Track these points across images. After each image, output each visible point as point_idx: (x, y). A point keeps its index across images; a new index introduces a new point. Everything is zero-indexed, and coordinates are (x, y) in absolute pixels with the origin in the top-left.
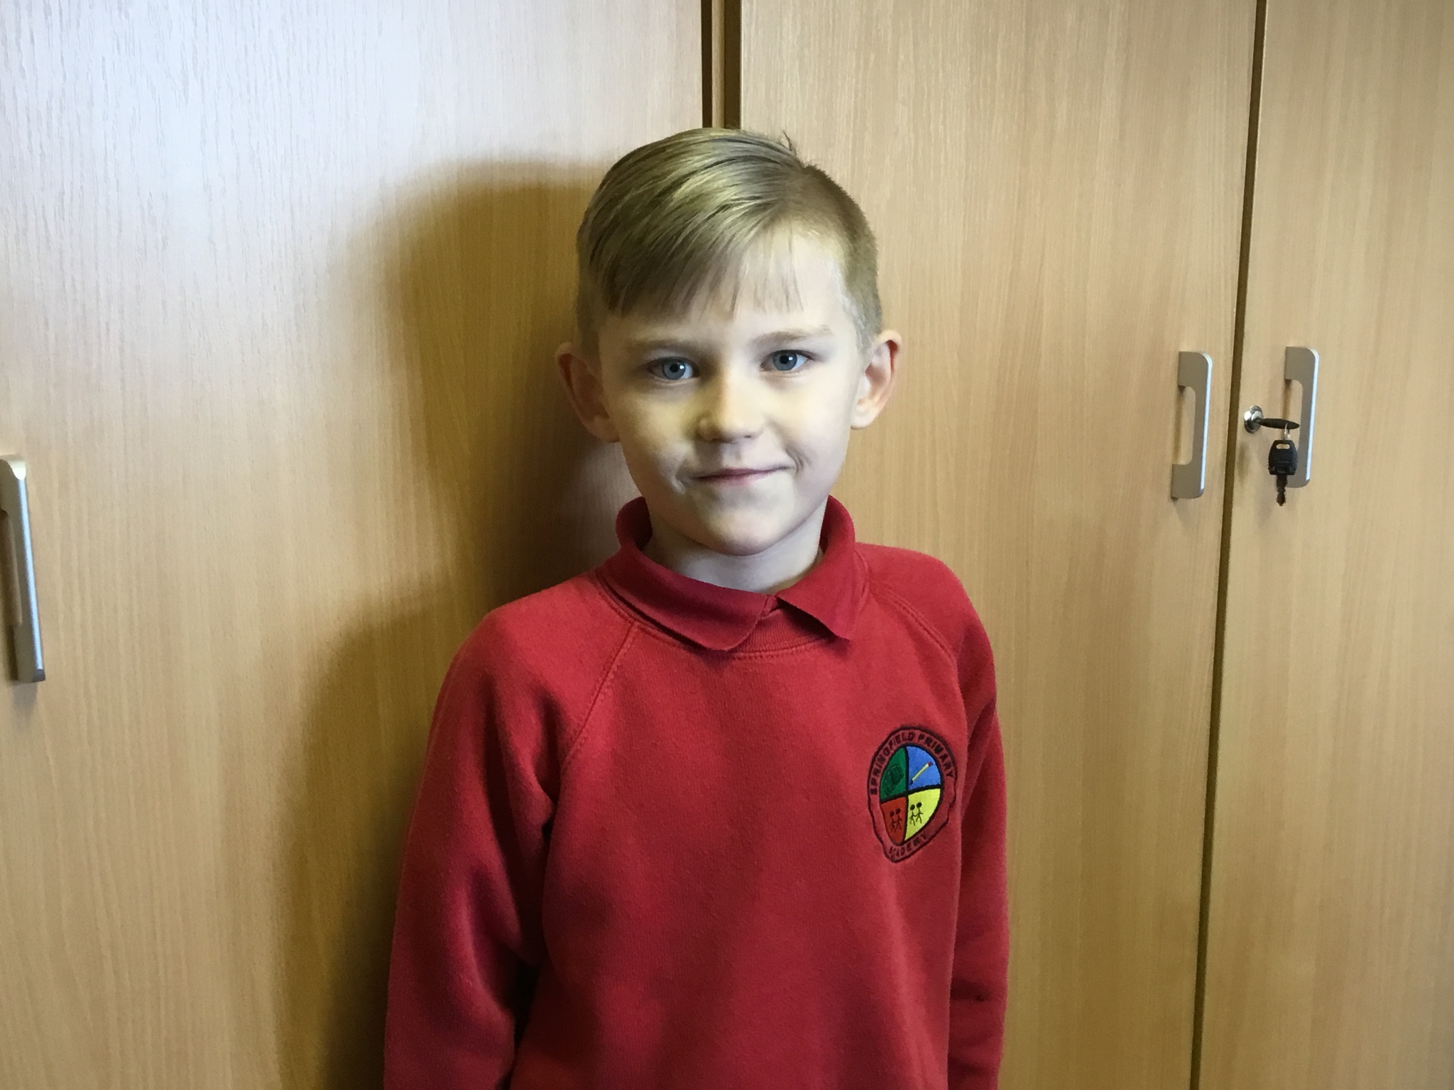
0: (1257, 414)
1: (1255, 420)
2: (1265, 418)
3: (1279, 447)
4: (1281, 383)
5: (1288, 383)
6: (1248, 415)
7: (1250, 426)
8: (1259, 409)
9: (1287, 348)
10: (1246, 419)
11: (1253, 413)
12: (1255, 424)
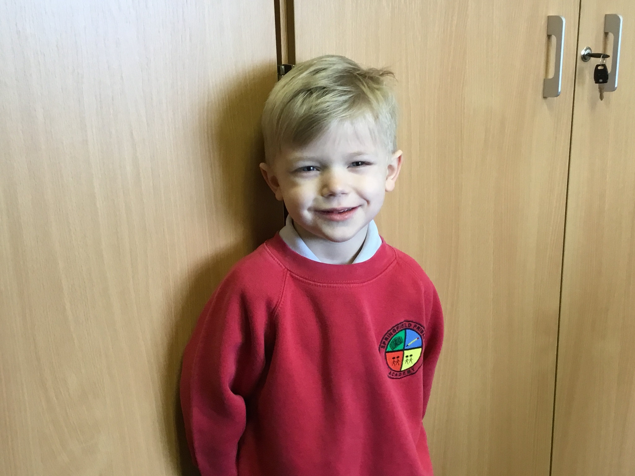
0: (588, 51)
1: (587, 54)
2: (593, 53)
3: (600, 68)
4: (602, 35)
5: (606, 34)
6: (583, 52)
7: (585, 58)
8: (589, 48)
9: (606, 15)
10: (582, 54)
11: (586, 50)
12: (587, 57)
